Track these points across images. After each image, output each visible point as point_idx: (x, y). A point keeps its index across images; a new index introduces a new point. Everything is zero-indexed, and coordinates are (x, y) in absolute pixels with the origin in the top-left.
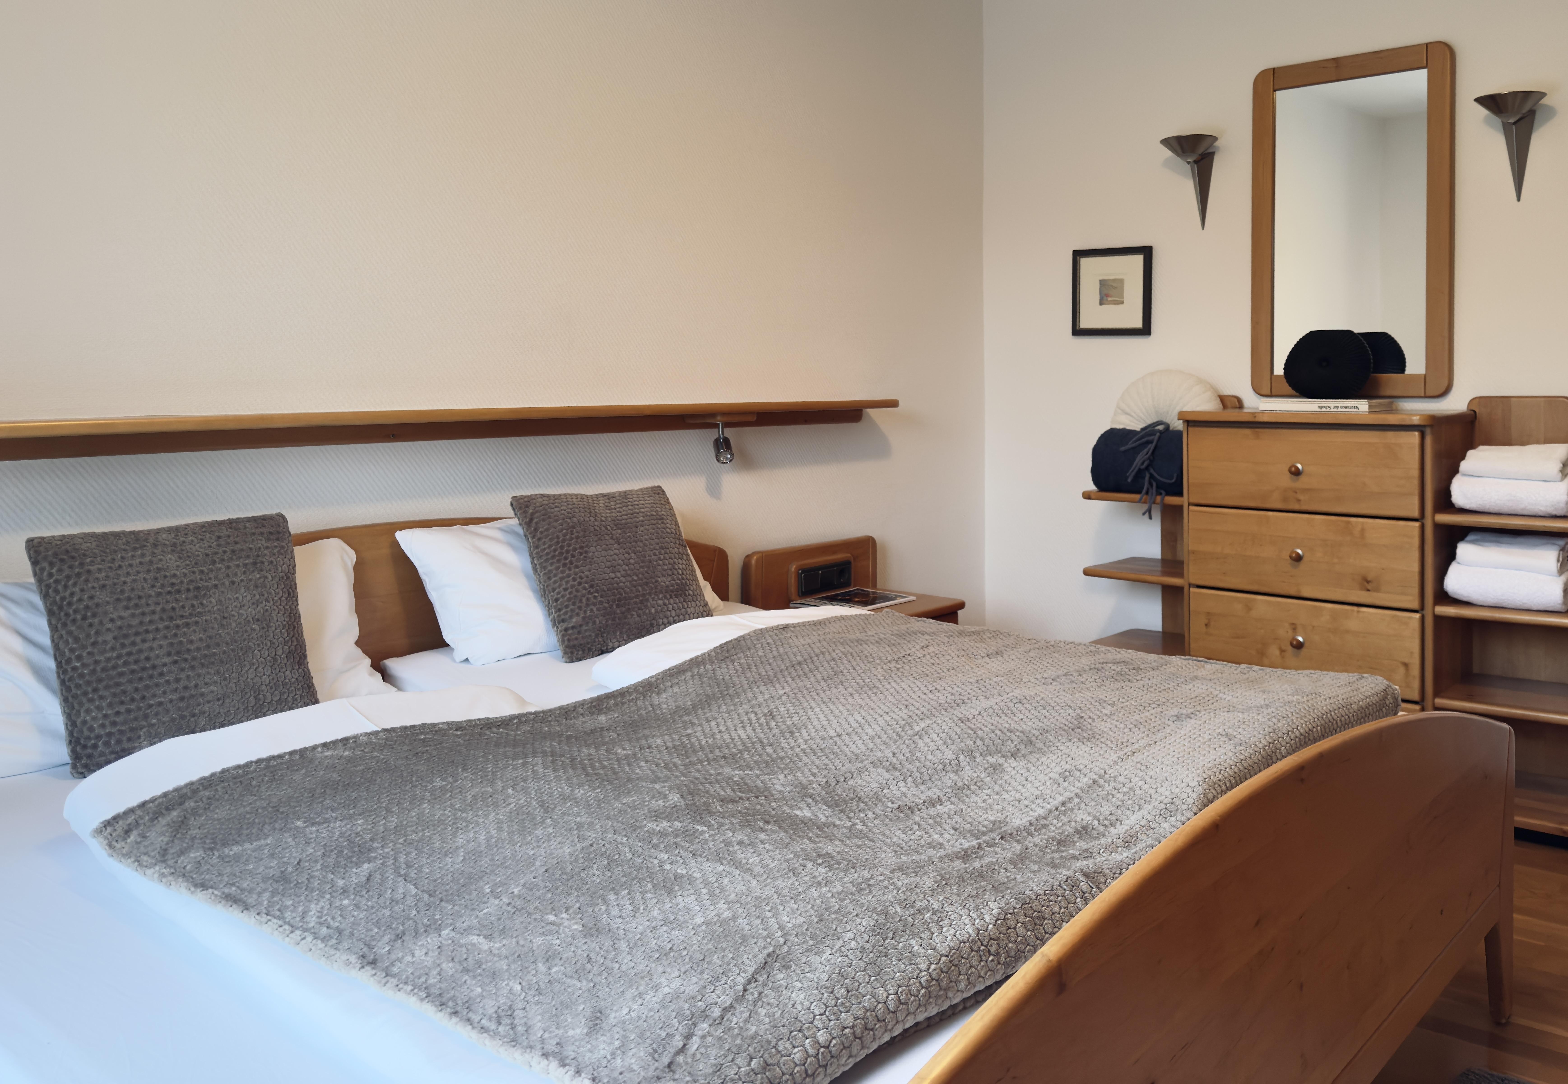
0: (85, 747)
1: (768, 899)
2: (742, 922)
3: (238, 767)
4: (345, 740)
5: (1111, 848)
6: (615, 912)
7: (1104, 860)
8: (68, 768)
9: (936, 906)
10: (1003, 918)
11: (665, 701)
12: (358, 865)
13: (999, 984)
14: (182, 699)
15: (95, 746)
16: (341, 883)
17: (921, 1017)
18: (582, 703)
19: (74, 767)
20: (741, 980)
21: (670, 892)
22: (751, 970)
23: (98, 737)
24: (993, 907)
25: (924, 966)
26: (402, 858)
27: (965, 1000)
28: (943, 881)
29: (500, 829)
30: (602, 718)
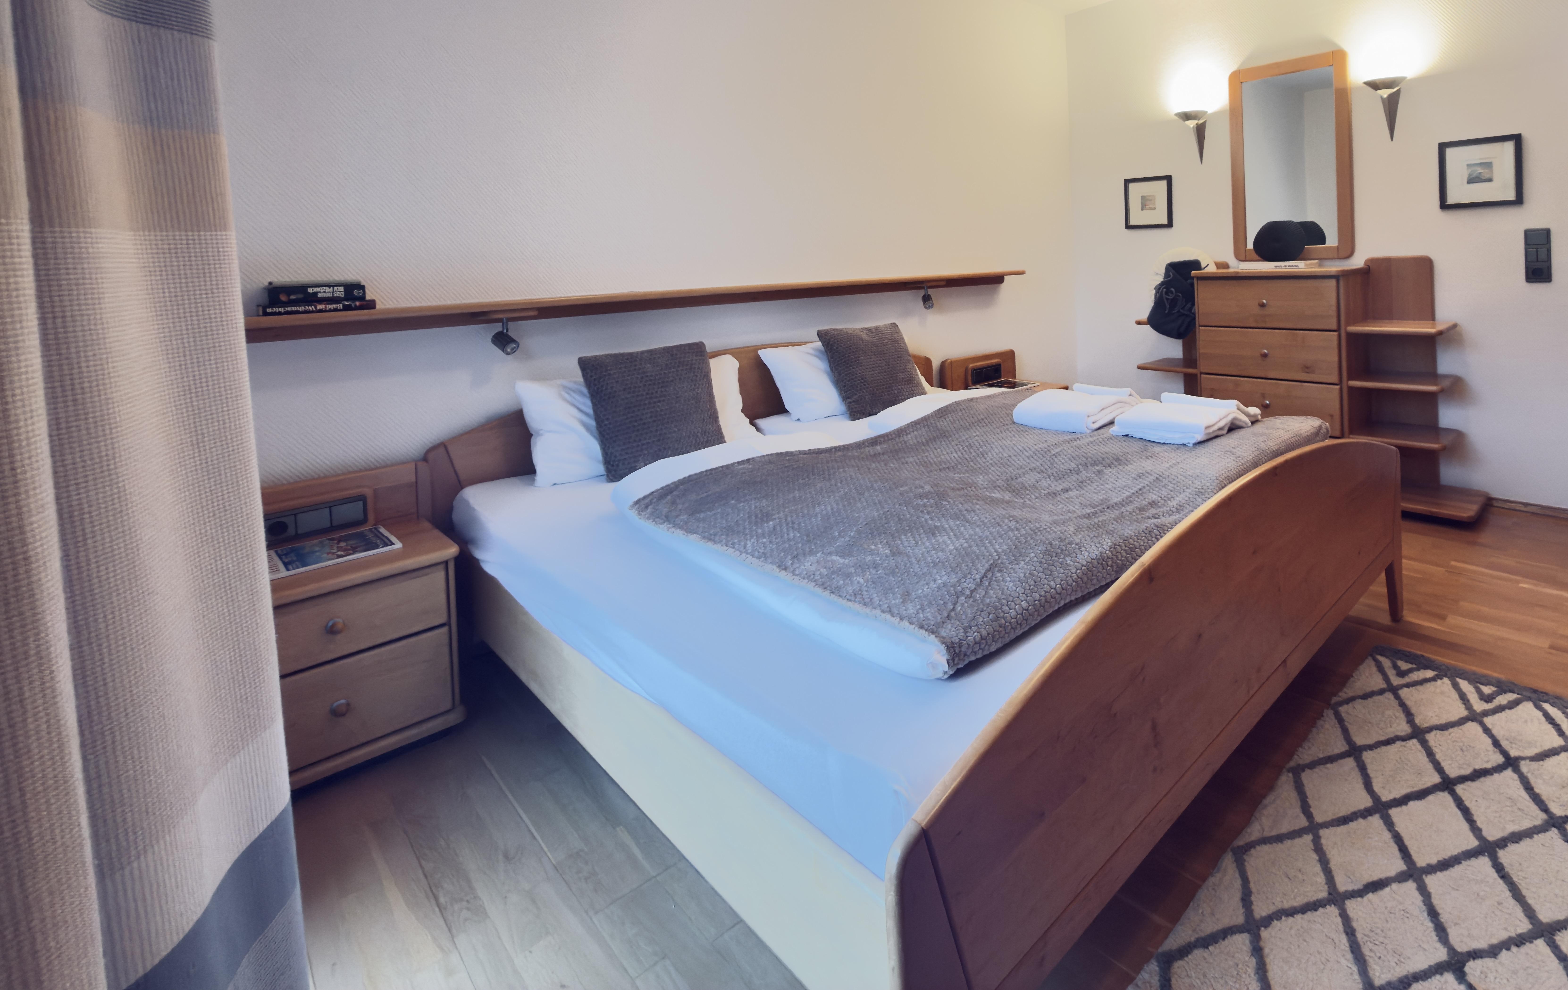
0: (613, 466)
1: (987, 537)
2: (975, 548)
3: (696, 474)
4: (748, 460)
5: (1170, 513)
6: (906, 544)
7: (1166, 520)
8: (605, 477)
9: (1078, 541)
10: (1114, 547)
11: (910, 439)
12: (767, 522)
13: (1113, 582)
14: (659, 440)
15: (618, 465)
16: (760, 531)
17: (1073, 598)
18: (867, 440)
19: (608, 476)
20: (978, 576)
21: (933, 534)
22: (983, 572)
23: (619, 461)
24: (1107, 543)
25: (1074, 571)
26: (789, 519)
27: (1095, 590)
28: (1079, 529)
29: (838, 504)
30: (878, 448)
